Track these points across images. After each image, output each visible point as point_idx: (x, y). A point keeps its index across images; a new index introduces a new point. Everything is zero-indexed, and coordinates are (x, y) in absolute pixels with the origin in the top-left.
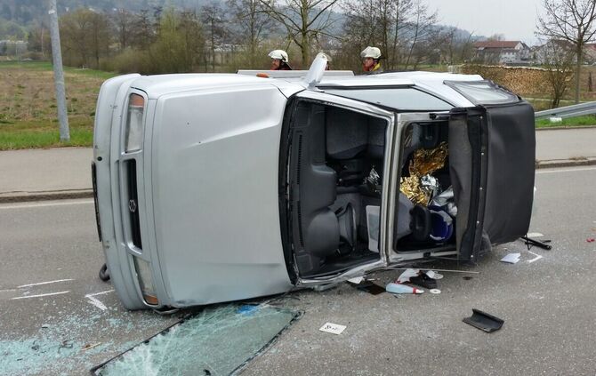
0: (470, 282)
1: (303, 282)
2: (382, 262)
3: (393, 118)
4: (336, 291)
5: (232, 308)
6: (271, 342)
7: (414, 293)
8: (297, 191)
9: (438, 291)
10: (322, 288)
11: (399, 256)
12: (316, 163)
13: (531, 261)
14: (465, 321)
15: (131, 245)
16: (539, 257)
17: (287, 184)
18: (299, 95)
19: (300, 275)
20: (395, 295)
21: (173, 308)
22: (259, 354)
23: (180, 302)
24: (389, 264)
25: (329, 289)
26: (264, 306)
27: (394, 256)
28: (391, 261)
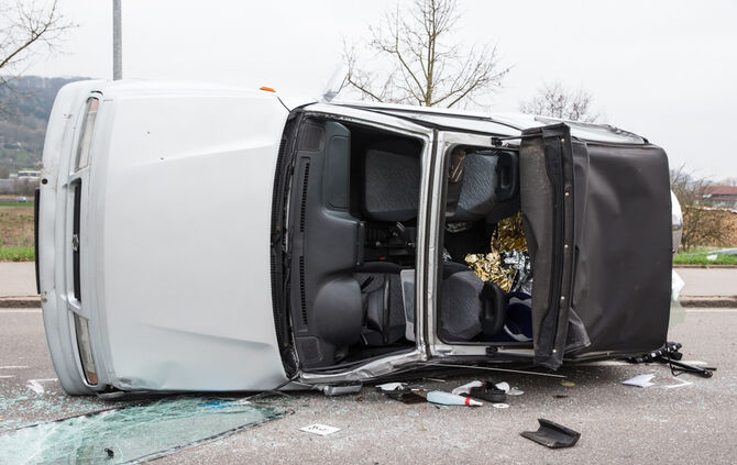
0: (561, 400)
1: (305, 376)
2: (419, 354)
3: (431, 135)
4: (354, 398)
5: (198, 401)
6: (221, 434)
7: (467, 404)
8: (299, 242)
9: (505, 406)
10: (335, 390)
11: (447, 348)
12: (331, 207)
13: (670, 387)
14: (526, 435)
15: (72, 298)
16: (687, 383)
17: (284, 230)
18: (307, 108)
19: (301, 367)
20: (437, 405)
21: (116, 390)
22: (196, 445)
23: (124, 381)
24: (430, 357)
25: (346, 394)
26: (243, 402)
27: (438, 348)
28: (433, 353)
